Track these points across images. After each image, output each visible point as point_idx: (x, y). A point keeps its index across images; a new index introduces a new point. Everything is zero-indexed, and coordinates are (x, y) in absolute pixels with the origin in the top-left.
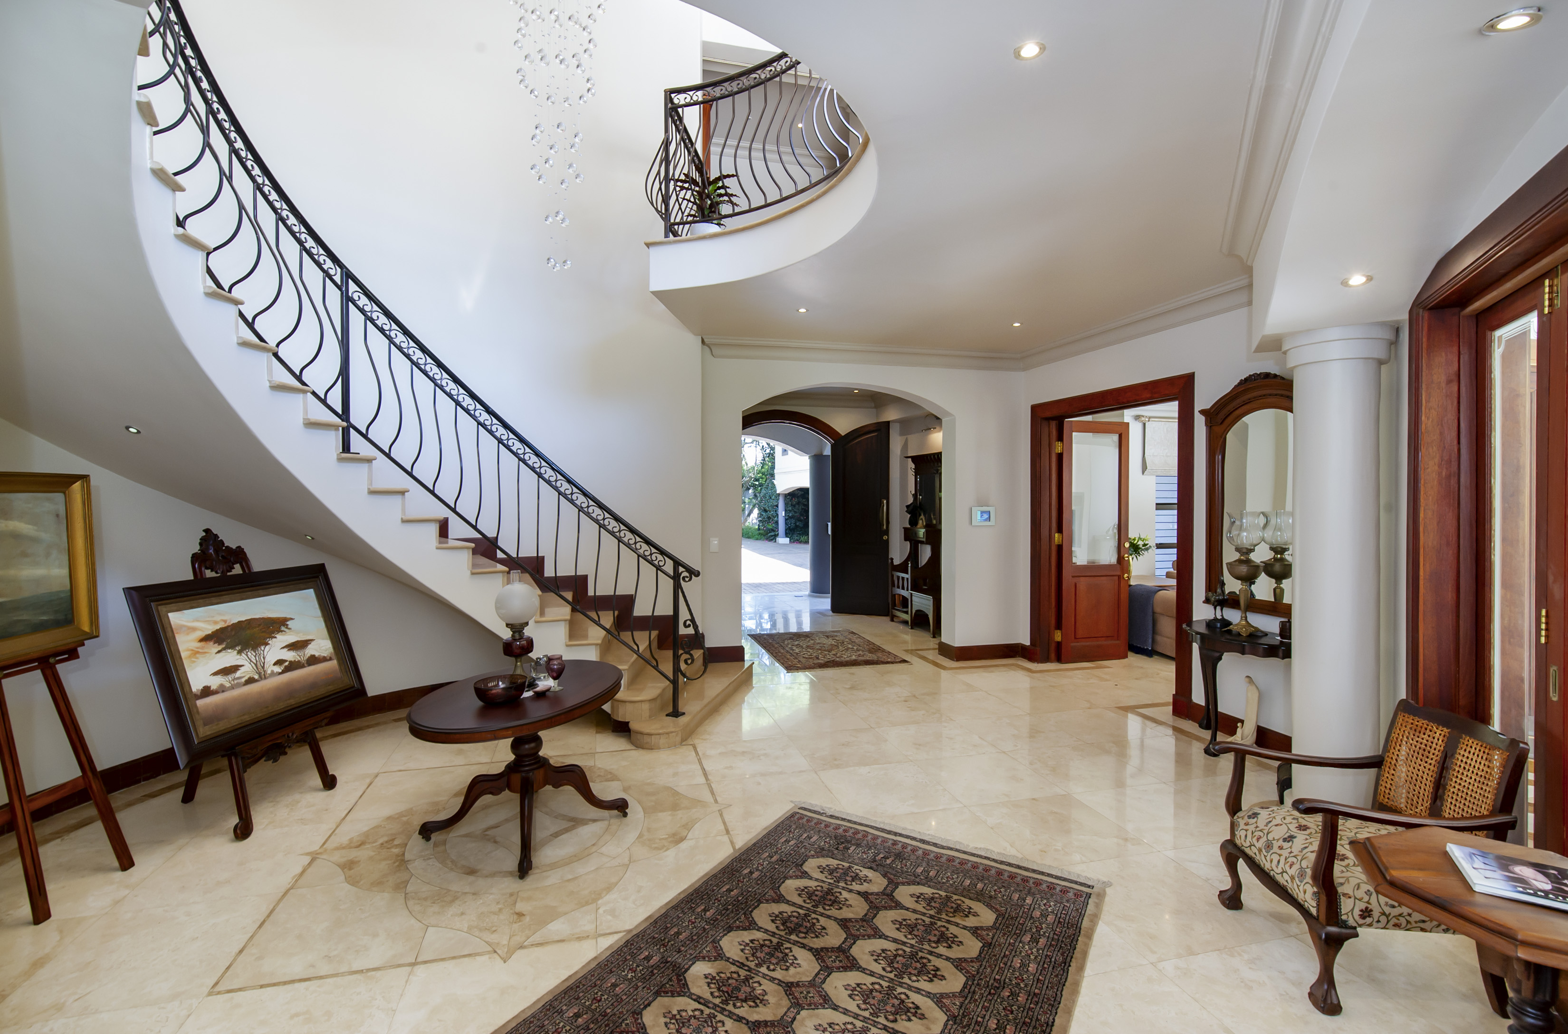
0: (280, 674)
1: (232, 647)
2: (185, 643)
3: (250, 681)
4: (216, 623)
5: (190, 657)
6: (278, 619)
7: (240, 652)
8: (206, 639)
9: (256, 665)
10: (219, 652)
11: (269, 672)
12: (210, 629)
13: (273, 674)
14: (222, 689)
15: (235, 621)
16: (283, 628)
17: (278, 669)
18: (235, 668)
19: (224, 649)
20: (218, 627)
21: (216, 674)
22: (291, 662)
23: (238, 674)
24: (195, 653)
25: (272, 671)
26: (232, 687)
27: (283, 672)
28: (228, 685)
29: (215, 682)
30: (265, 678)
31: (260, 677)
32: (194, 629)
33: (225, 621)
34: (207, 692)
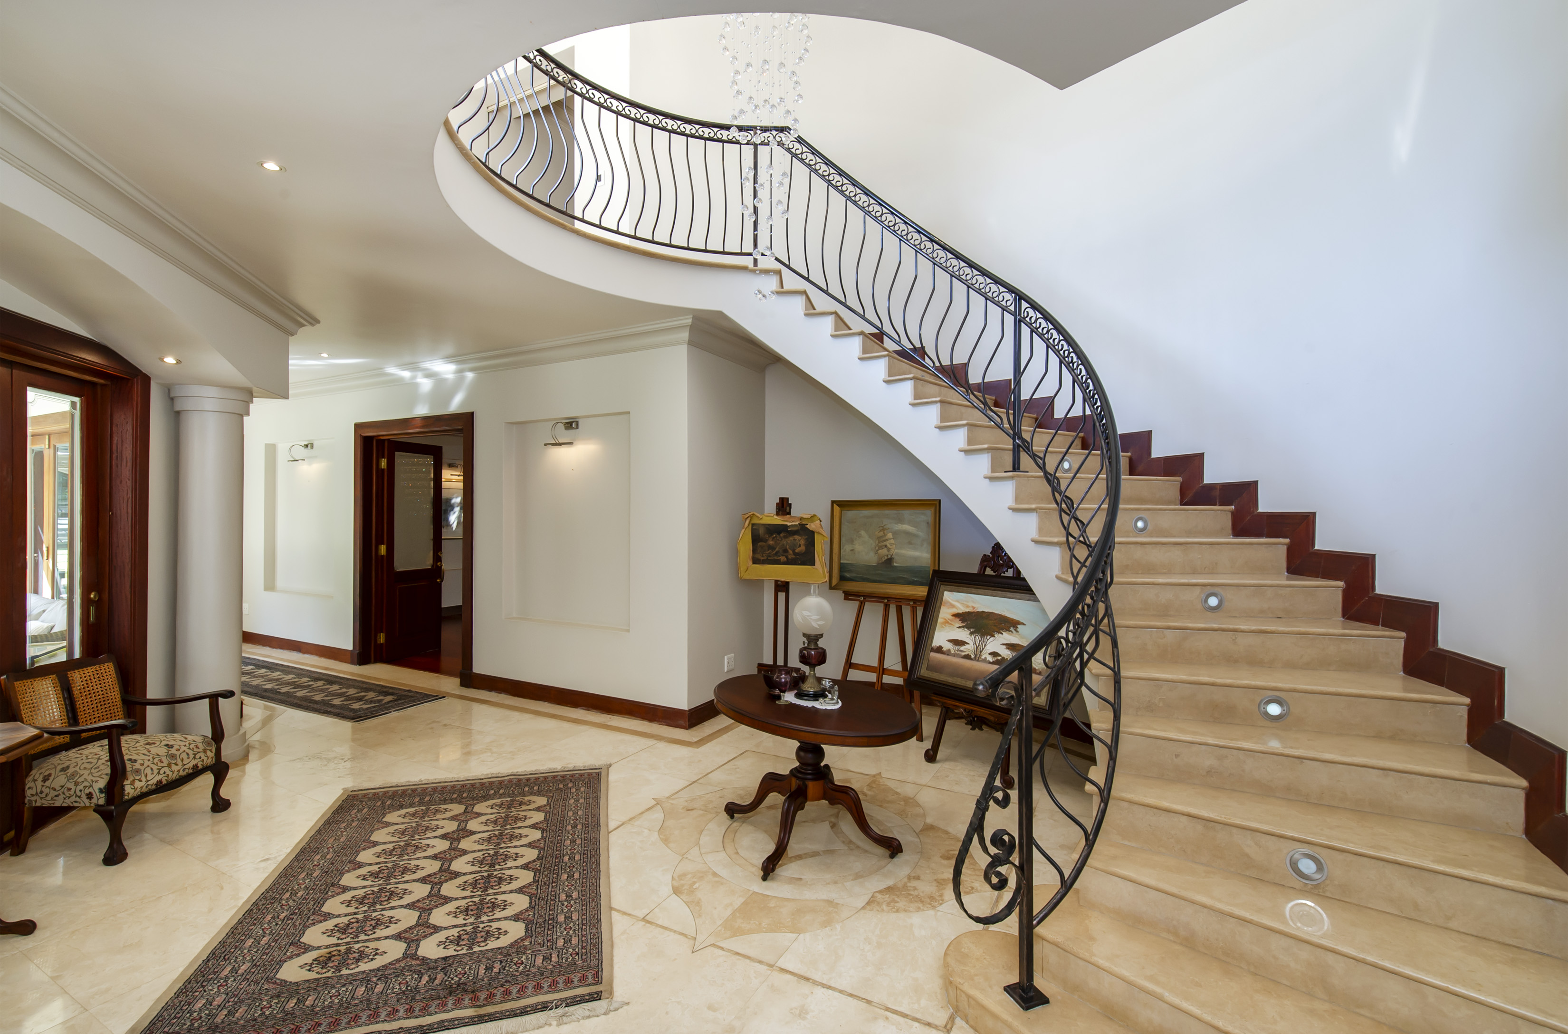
0: (990, 663)
1: (968, 628)
2: (945, 613)
3: (967, 657)
4: (968, 607)
5: (943, 623)
6: (1013, 620)
7: (971, 633)
8: (956, 615)
9: (977, 647)
10: (959, 627)
11: (983, 657)
12: (962, 609)
13: (985, 660)
14: (948, 653)
15: (980, 610)
16: (1012, 629)
17: (990, 659)
18: (962, 643)
19: (963, 627)
20: (967, 610)
21: (950, 641)
22: (1003, 658)
23: (962, 648)
24: (946, 622)
25: (986, 658)
26: (954, 655)
27: (993, 663)
28: (953, 652)
29: (947, 646)
30: (978, 660)
31: (975, 657)
32: (953, 606)
33: (974, 608)
34: (939, 650)
